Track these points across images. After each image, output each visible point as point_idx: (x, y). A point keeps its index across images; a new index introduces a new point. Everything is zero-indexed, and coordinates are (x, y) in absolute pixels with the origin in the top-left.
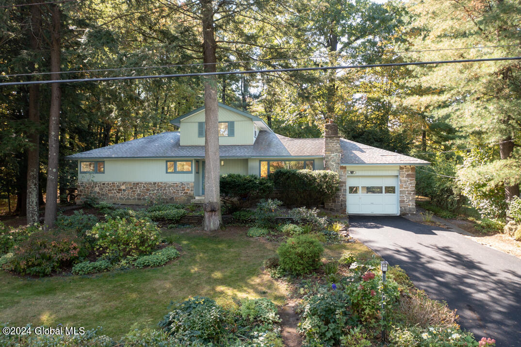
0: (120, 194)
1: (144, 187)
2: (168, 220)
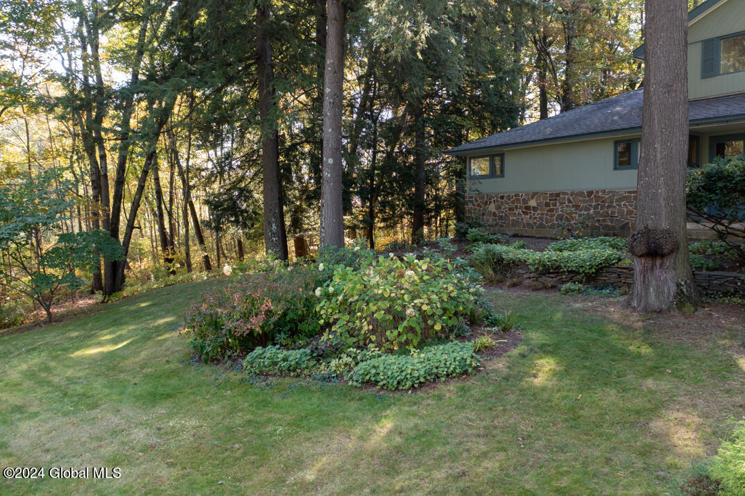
0: (529, 216)
1: (570, 201)
2: (568, 271)
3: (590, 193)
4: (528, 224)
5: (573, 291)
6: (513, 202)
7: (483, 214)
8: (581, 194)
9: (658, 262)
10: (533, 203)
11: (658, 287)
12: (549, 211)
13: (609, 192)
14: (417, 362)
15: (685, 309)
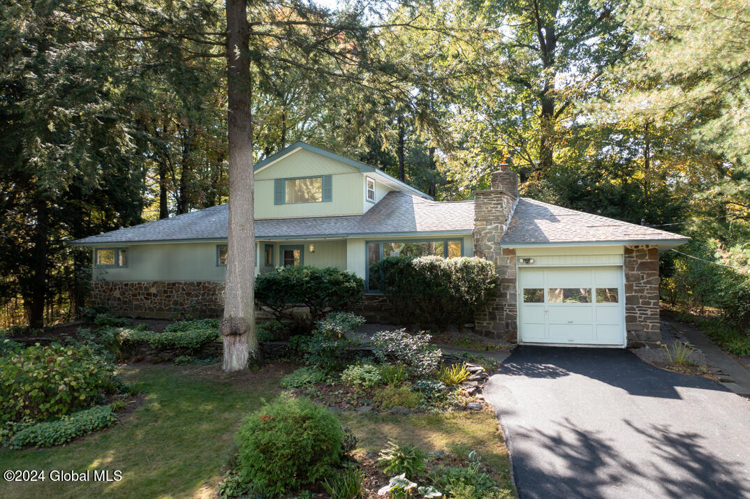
0: (149, 301)
1: (183, 290)
2: (180, 347)
3: (199, 284)
4: (150, 308)
5: (183, 362)
6: (136, 289)
7: (109, 300)
8: (192, 284)
9: (238, 339)
10: (153, 290)
11: (238, 355)
12: (167, 297)
13: (213, 283)
14: (68, 424)
15: (254, 369)
